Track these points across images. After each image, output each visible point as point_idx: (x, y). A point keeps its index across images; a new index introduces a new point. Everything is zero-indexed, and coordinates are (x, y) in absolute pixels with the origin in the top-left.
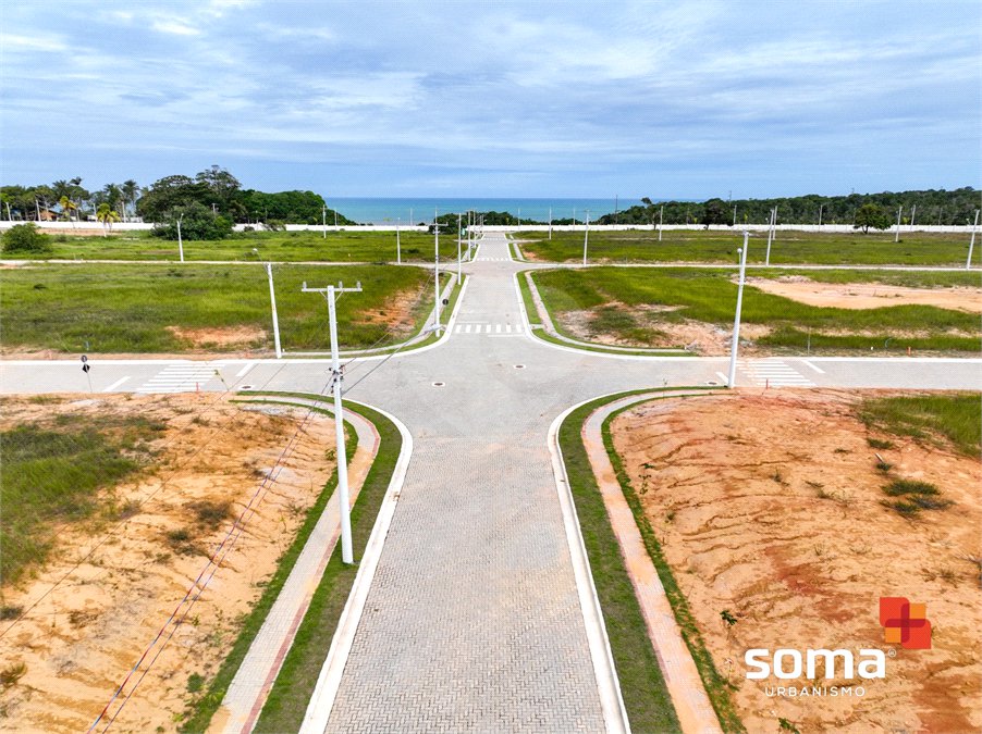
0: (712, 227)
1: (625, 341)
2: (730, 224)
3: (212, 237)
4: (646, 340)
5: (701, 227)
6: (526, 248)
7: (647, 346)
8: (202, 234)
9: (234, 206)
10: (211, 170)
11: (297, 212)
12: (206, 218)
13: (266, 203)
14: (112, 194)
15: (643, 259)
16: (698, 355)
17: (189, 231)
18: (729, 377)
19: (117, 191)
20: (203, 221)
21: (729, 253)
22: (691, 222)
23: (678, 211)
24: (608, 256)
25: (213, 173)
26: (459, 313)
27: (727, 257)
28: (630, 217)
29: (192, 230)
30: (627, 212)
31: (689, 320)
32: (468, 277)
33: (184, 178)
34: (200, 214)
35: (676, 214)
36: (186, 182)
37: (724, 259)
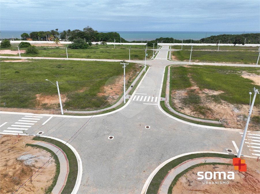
0: (237, 45)
1: (195, 113)
2: (243, 44)
3: (83, 48)
4: (203, 114)
5: (233, 45)
6: (173, 54)
7: (203, 117)
8: (81, 47)
9: (93, 38)
10: (87, 27)
11: (111, 38)
12: (82, 43)
13: (103, 36)
14: (65, 33)
15: (211, 61)
16: (225, 127)
17: (77, 46)
18: (239, 149)
19: (66, 32)
20: (81, 44)
21: (242, 59)
22: (230, 43)
23: (226, 37)
24: (198, 59)
25: (88, 28)
26: (139, 88)
27: (241, 61)
28: (210, 39)
29: (78, 46)
30: (209, 38)
31: (223, 101)
32: (150, 67)
33: (79, 30)
34: (80, 41)
35: (225, 39)
36: (79, 31)
37: (240, 62)
